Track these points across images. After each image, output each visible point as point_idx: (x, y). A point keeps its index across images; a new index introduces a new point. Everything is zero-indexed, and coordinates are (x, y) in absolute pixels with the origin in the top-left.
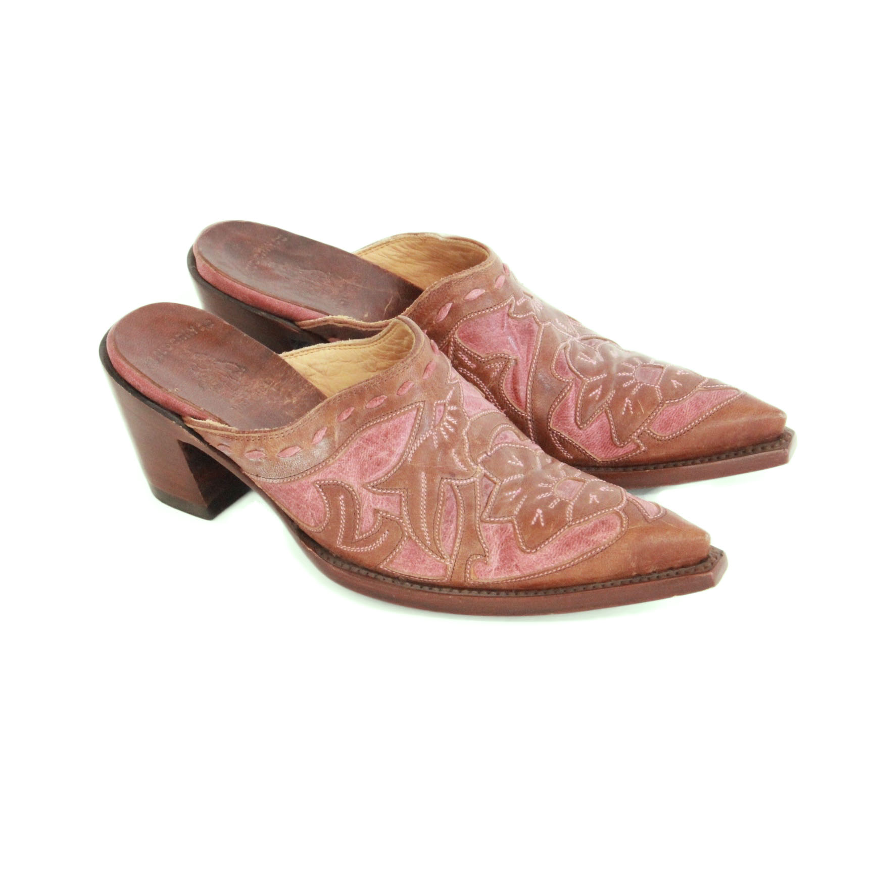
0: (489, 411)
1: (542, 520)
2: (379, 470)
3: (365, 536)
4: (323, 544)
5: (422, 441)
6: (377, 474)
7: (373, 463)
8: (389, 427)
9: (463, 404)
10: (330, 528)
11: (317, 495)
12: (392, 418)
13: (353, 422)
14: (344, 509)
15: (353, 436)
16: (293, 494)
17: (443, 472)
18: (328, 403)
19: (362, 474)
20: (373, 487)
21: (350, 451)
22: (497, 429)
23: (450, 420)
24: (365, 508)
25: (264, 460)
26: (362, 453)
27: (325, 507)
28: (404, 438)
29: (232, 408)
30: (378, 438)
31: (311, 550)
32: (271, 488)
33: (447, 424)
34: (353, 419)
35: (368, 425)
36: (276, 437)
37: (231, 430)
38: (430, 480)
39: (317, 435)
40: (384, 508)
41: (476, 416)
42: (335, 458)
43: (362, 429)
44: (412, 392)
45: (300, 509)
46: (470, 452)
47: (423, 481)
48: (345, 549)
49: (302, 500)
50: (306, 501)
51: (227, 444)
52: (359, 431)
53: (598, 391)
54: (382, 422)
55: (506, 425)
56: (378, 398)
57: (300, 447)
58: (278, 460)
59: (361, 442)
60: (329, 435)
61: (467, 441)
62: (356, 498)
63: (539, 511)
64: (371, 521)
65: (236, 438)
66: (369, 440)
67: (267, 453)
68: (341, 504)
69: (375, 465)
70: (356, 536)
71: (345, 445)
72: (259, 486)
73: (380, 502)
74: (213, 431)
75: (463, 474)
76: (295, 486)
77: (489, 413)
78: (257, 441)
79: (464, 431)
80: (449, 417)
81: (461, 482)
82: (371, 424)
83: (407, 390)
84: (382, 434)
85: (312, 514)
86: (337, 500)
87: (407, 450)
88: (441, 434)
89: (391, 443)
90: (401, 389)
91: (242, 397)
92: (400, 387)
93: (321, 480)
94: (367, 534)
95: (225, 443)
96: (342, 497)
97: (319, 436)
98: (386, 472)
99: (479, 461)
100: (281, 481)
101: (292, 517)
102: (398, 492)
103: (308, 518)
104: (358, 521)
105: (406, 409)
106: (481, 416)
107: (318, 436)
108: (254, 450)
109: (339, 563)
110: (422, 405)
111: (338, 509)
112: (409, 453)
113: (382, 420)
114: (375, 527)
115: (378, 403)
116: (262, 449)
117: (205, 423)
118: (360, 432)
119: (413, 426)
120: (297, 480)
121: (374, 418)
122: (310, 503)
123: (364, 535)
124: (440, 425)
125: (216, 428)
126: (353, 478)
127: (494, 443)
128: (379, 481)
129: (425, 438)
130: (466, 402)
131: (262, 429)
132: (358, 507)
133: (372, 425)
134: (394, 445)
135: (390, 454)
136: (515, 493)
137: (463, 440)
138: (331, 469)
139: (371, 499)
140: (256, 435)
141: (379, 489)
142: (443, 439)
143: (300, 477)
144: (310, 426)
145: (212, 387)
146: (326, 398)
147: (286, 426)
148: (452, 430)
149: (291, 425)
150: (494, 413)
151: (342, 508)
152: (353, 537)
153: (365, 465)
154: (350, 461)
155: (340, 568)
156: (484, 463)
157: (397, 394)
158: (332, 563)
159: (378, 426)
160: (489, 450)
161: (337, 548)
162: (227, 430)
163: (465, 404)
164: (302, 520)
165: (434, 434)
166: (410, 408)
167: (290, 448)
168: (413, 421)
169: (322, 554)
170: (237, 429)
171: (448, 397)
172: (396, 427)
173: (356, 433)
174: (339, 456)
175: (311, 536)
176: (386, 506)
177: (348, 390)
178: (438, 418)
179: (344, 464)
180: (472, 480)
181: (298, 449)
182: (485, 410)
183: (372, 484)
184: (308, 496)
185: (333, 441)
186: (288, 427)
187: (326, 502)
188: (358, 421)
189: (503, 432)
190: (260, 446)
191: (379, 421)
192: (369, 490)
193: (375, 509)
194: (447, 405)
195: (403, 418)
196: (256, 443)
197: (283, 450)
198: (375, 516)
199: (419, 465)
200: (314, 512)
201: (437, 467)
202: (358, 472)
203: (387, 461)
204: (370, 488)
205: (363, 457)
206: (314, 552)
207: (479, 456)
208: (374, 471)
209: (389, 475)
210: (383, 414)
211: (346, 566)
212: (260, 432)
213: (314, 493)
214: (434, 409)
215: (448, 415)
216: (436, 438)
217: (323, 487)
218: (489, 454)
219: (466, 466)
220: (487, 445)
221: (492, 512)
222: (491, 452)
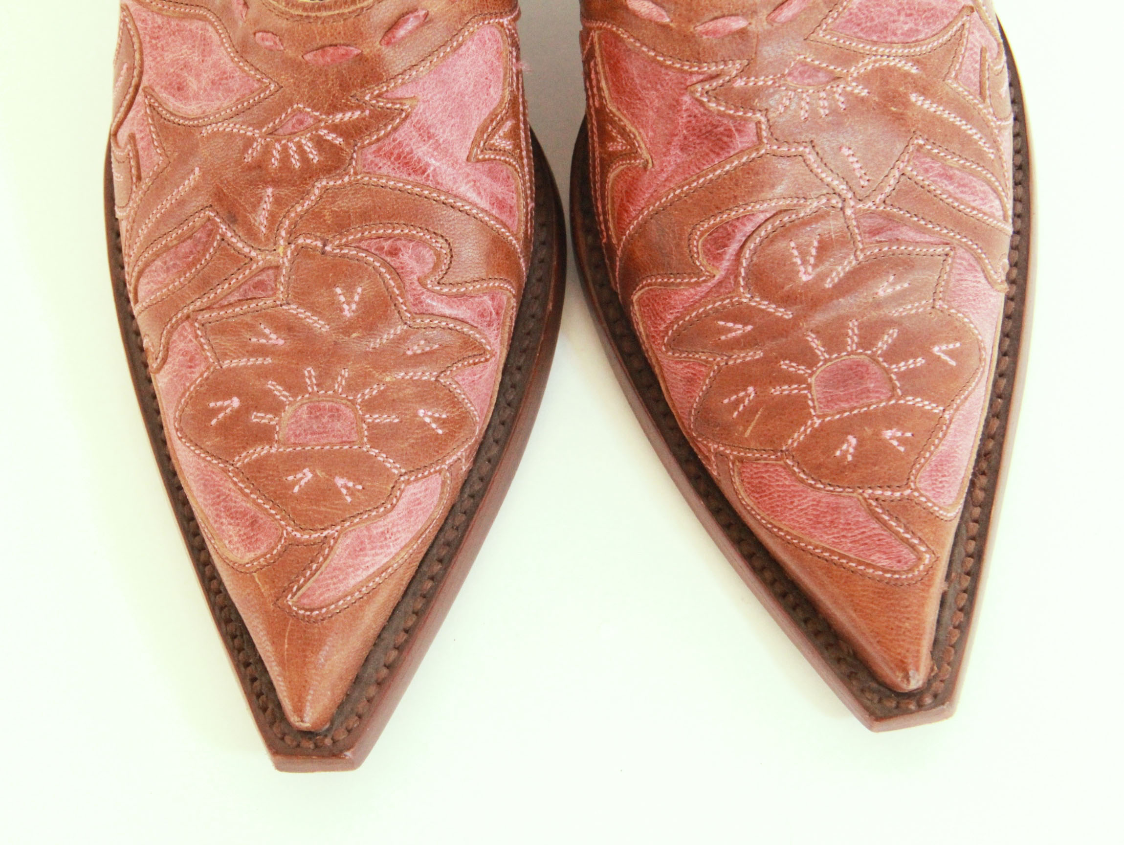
1: (221, 416)
2: (173, 95)
5: (234, 129)
7: (177, 76)
17: (220, 201)
23: (307, 148)
28: (222, 99)
30: (209, 55)
33: (295, 149)
41: (383, 181)
46: (301, 216)
47: (191, 178)
53: (739, 330)
54: (223, 44)
61: (313, 198)
64: (123, 141)
69: (177, 84)
73: (142, 134)
75: (251, 233)
79: (323, 183)
80: (310, 144)
81: (234, 240)
83: (267, 44)
84: (213, 56)
87: (212, 117)
88: (269, 153)
90: (261, 34)
92: (262, 31)
99: (301, 241)
105: (247, 69)
110: (272, 87)
112: (209, 125)
113: (225, 40)
119: (241, 99)
124: (280, 140)
127: (362, 241)
128: (160, 109)
129: (241, 131)
134: (207, 91)
137: (305, 193)
139: (139, 116)
141: (153, 117)
142: (267, 161)
148: (296, 163)
156: (302, 251)
159: (219, 40)
160: (337, 242)
165: (260, 140)
166: (254, 72)
171: (338, 117)
176: (142, 148)
178: (288, 127)
180: (253, 254)
183: (153, 101)
189: (403, 242)
194: (323, 125)
208: (170, 87)
214: (290, 111)
215: (313, 139)
216: (259, 149)
218: (328, 248)
219: (270, 228)
220: (341, 234)
221: (213, 324)
222: (333, 249)
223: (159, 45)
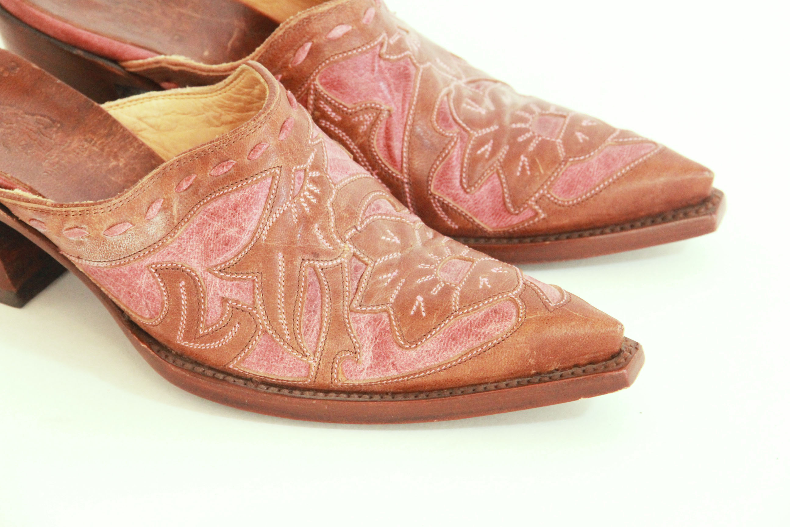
0: (358, 176)
1: (423, 309)
2: (227, 251)
3: (212, 330)
4: (160, 340)
5: (278, 216)
6: (224, 255)
7: (219, 242)
8: (239, 199)
9: (327, 169)
10: (168, 320)
11: (152, 281)
12: (241, 187)
13: (196, 192)
14: (186, 298)
15: (195, 209)
16: (123, 280)
17: (304, 252)
18: (164, 169)
19: (207, 256)
20: (220, 271)
21: (192, 227)
22: (368, 198)
23: (311, 189)
24: (210, 296)
25: (86, 239)
26: (206, 230)
27: (162, 295)
28: (257, 211)
29: (45, 174)
30: (226, 211)
31: (145, 346)
32: (96, 272)
33: (308, 193)
34: (195, 189)
35: (213, 196)
36: (102, 211)
37: (46, 202)
38: (289, 262)
39: (151, 208)
40: (234, 297)
41: (343, 183)
42: (174, 236)
43: (205, 201)
44: (266, 155)
45: (131, 297)
46: (336, 226)
47: (280, 263)
48: (187, 346)
49: (134, 287)
50: (139, 288)
51: (41, 219)
52: (202, 203)
53: (488, 147)
54: (231, 192)
55: (378, 193)
56: (225, 163)
57: (132, 224)
58: (104, 240)
59: (205, 217)
60: (166, 208)
61: (332, 214)
62: (199, 284)
63: (420, 298)
64: (219, 312)
65: (52, 213)
66: (215, 215)
67: (91, 231)
68: (182, 291)
69: (222, 245)
70: (200, 330)
71: (186, 220)
72: (81, 270)
73: (229, 289)
74: (23, 204)
75: (328, 253)
76: (125, 270)
77: (358, 179)
78: (78, 216)
79: (329, 202)
80: (311, 185)
81: (326, 264)
82: (217, 194)
83: (259, 153)
84: (230, 207)
85: (147, 304)
86: (177, 287)
87: (261, 226)
88: (302, 207)
89: (241, 218)
90: (252, 152)
91: (57, 159)
92: (252, 150)
93: (157, 264)
94: (214, 327)
95: (38, 219)
96: (183, 283)
97: (154, 210)
98: (236, 253)
99: (347, 237)
100: (109, 264)
101: (122, 307)
102: (250, 277)
103: (141, 308)
104: (202, 313)
105: (259, 177)
106: (349, 183)
107: (152, 210)
108: (75, 228)
109: (179, 362)
110: (278, 172)
111: (178, 299)
112: (264, 230)
113: (230, 189)
114: (224, 319)
115: (225, 170)
116: (85, 226)
117: (13, 194)
118: (204, 204)
119: (268, 197)
120: (128, 263)
121: (221, 187)
122: (144, 290)
123: (210, 329)
124: (300, 196)
125: (27, 201)
126: (196, 261)
127: (365, 215)
128: (228, 264)
129: (282, 212)
130: (331, 167)
131: (84, 202)
132: (202, 295)
133: (218, 196)
134: (245, 219)
135: (240, 231)
136: (390, 276)
137: (328, 213)
138: (169, 250)
139: (217, 286)
140: (77, 209)
141: (227, 273)
142: (304, 211)
143: (132, 259)
144: (142, 197)
145: (20, 147)
146: (162, 161)
147: (114, 198)
148: (314, 201)
149: (119, 197)
150: (366, 177)
151: (183, 297)
152: (197, 331)
153: (210, 245)
154: (191, 240)
155: (182, 368)
156: (353, 240)
157: (248, 159)
158: (171, 361)
159: (225, 196)
160: (359, 223)
161: (178, 345)
162: (41, 203)
163: (329, 168)
164: (134, 311)
165: (292, 206)
166: (264, 175)
167: (118, 225)
168: (268, 191)
169: (158, 351)
170: (53, 202)
171: (309, 161)
172: (247, 198)
173: (199, 206)
174: (178, 234)
175: (144, 329)
176: (236, 294)
177: (188, 154)
178: (298, 186)
179: (185, 243)
180: (339, 261)
181: (128, 226)
182: (353, 175)
183: (219, 268)
184: (142, 283)
185: (171, 215)
186: (116, 199)
187: (164, 289)
188: (201, 191)
189: (375, 202)
190: (82, 222)
191: (226, 191)
192: (215, 275)
193: (223, 298)
194: (308, 170)
195: (255, 187)
196: (77, 218)
197: (110, 227)
198: (223, 306)
199: (274, 244)
200: (148, 301)
201: (298, 245)
202: (202, 252)
203: (236, 239)
204: (217, 272)
205: (208, 235)
206: (149, 349)
207: (346, 232)
208: (220, 252)
209: (240, 256)
210: (231, 183)
211: (189, 366)
212: (82, 205)
213: (149, 278)
214: (293, 176)
215: (310, 182)
216: (296, 210)
217: (160, 271)
218: (359, 228)
219: (331, 244)
220: (356, 217)
221: (363, 300)
222: (361, 226)
223: (189, 251)
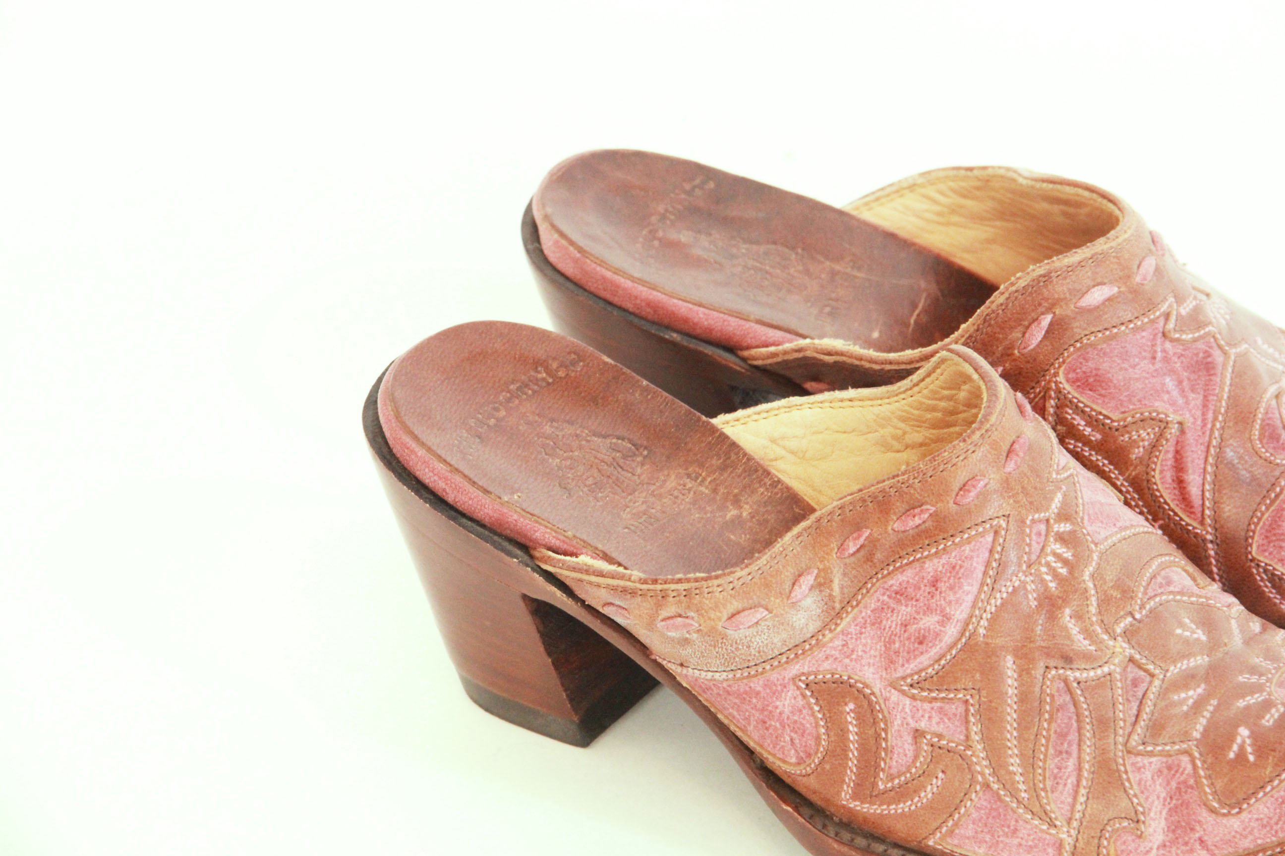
0: (1133, 530)
2: (922, 653)
3: (899, 783)
4: (813, 798)
5: (1005, 595)
6: (918, 660)
7: (909, 638)
8: (940, 568)
9: (1082, 519)
10: (828, 767)
11: (801, 702)
12: (944, 549)
13: (869, 558)
14: (855, 730)
15: (869, 586)
16: (754, 700)
17: (1048, 655)
18: (819, 520)
19: (890, 660)
20: (912, 686)
21: (863, 614)
22: (1151, 566)
23: (1058, 551)
24: (896, 728)
25: (695, 636)
26: (887, 619)
27: (817, 726)
28: (970, 588)
29: (626, 531)
30: (920, 589)
31: (789, 809)
32: (710, 689)
33: (1053, 559)
34: (867, 553)
35: (898, 564)
36: (720, 589)
37: (630, 576)
38: (1024, 672)
39: (797, 584)
40: (935, 728)
41: (1109, 541)
42: (835, 629)
43: (885, 572)
44: (984, 497)
45: (767, 729)
46: (1100, 612)
47: (1009, 673)
48: (858, 808)
49: (771, 712)
50: (780, 714)
51: (621, 604)
52: (880, 576)
54: (926, 557)
55: (1167, 558)
56: (917, 511)
57: (767, 610)
58: (724, 637)
59: (885, 598)
60: (822, 584)
61: (1093, 592)
62: (878, 708)
63: (1244, 732)
64: (910, 754)
65: (640, 593)
66: (901, 595)
67: (702, 622)
68: (850, 720)
69: (914, 643)
70: (880, 783)
71: (855, 603)
72: (685, 685)
73: (927, 716)
74: (593, 579)
75: (1087, 657)
76: (757, 684)
77: (1134, 535)
78: (682, 597)
79: (1087, 573)
80: (1058, 546)
81: (1085, 675)
82: (905, 561)
83: (973, 494)
84: (926, 581)
85: (792, 740)
86: (843, 714)
87: (977, 612)
88: (1043, 581)
89: (945, 600)
90: (962, 493)
91: (644, 507)
92: (961, 489)
93: (810, 674)
94: (903, 778)
95: (617, 602)
96: (851, 706)
97: (803, 587)
98: (937, 657)
99: (1119, 630)
100: (731, 676)
101: (753, 745)
102: (961, 696)
103: (783, 748)
104: (883, 754)
105: (973, 533)
106: (1120, 542)
107: (800, 587)
108: (676, 617)
109: (846, 835)
110: (1003, 524)
111: (844, 732)
112: (981, 618)
113: (926, 553)
114: (918, 764)
115: (917, 521)
116: (692, 614)
117: (577, 564)
118: (884, 577)
119: (987, 565)
120: (762, 673)
121: (910, 550)
122: (788, 718)
123: (897, 781)
124: (1040, 563)
125: (600, 574)
126: (871, 670)
127: (1146, 594)
128: (923, 674)
129: (1010, 589)
130: (1089, 515)
131: (692, 576)
132: (882, 726)
133: (906, 564)
134: (950, 602)
135: (943, 621)
136: (1192, 694)
137: (1086, 590)
138: (828, 652)
139: (907, 710)
140: (680, 587)
141: (922, 690)
142: (1047, 588)
143: (768, 667)
144: (784, 567)
145: (586, 489)
146: (814, 510)
147: (738, 569)
148: (1063, 571)
149: (746, 567)
150: (1147, 533)
151: (851, 728)
152: (874, 785)
153: (894, 643)
154: (863, 636)
155: (852, 845)
156: (1128, 634)
157: (955, 503)
158: (832, 834)
159: (917, 565)
160: (1137, 608)
161: (844, 807)
162: (622, 577)
163: (1086, 518)
164: (771, 751)
165: (1028, 579)
166: (981, 529)
167: (746, 613)
168: (987, 555)
169: (811, 817)
170: (642, 575)
171: (1053, 506)
172: (954, 568)
173: (875, 580)
174: (842, 626)
175: (788, 781)
176: (938, 724)
177: (857, 496)
178: (1036, 548)
179: (854, 641)
180: (1106, 669)
181: (761, 613)
182: (1126, 528)
183: (909, 681)
184: (784, 705)
185: (830, 595)
186: (742, 569)
187: (820, 716)
188: (879, 555)
189: (1163, 573)
190: (689, 608)
191: (919, 555)
192: (903, 693)
193: (917, 730)
194: (1052, 521)
195: (967, 549)
196: (680, 602)
197: (733, 616)
198: (916, 743)
199: (1000, 641)
200: (794, 736)
201: (1038, 644)
202: (881, 655)
203: (937, 635)
204: (905, 688)
205: (890, 627)
206: (795, 814)
207: (1117, 621)
208: (911, 655)
209: (943, 662)
210: (927, 542)
211: (862, 842)
212: (688, 581)
213: (795, 698)
214: (1028, 530)
215: (1056, 540)
216: (1033, 587)
217: (814, 687)
218: (1138, 616)
219: (1093, 642)
220: (1132, 598)
221: (1148, 734)
222: (1141, 613)
223: (860, 653)
